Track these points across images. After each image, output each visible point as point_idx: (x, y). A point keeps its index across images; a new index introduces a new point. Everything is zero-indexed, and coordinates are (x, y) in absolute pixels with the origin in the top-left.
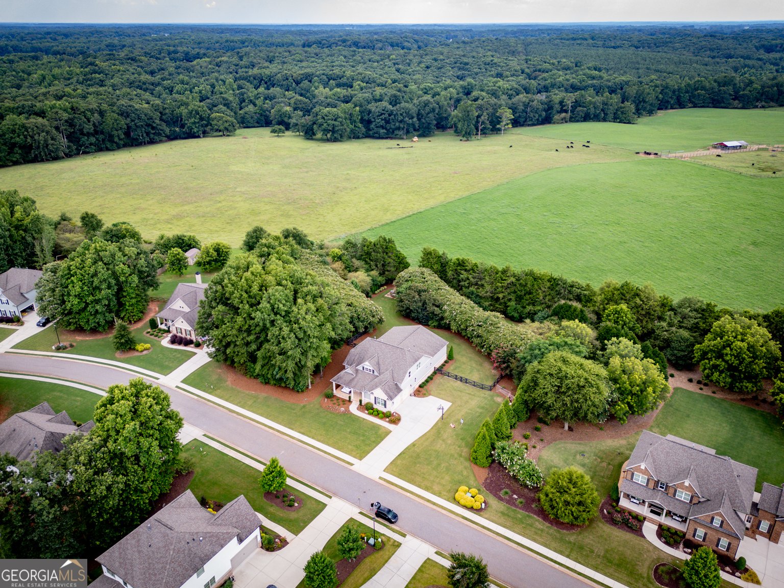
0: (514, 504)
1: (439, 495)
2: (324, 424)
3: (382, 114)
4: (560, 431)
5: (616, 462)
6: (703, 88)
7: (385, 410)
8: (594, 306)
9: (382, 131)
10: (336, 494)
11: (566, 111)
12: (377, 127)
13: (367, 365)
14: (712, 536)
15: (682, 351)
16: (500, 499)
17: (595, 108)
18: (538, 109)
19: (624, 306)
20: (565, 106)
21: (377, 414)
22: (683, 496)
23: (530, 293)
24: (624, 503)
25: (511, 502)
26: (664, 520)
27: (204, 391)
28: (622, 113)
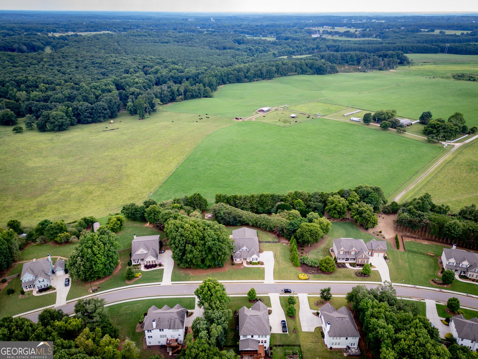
0: (314, 274)
1: (294, 280)
2: (242, 274)
3: (86, 110)
4: (308, 248)
5: (327, 251)
6: (232, 74)
7: (257, 262)
8: (289, 202)
9: (90, 119)
10: (269, 293)
11: (181, 95)
12: (85, 117)
13: (244, 248)
14: (363, 260)
15: (321, 210)
16: (310, 274)
17: (195, 92)
18: (168, 95)
19: (299, 200)
20: (180, 92)
21: (256, 264)
22: (353, 253)
23: (265, 203)
24: (339, 261)
25: (313, 273)
26: (350, 261)
27: (185, 281)
28: (206, 92)
